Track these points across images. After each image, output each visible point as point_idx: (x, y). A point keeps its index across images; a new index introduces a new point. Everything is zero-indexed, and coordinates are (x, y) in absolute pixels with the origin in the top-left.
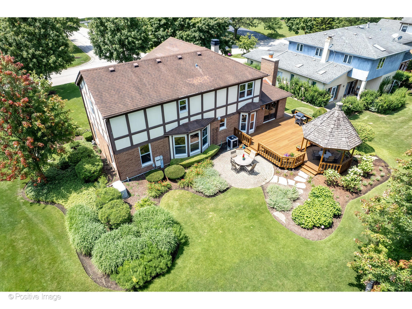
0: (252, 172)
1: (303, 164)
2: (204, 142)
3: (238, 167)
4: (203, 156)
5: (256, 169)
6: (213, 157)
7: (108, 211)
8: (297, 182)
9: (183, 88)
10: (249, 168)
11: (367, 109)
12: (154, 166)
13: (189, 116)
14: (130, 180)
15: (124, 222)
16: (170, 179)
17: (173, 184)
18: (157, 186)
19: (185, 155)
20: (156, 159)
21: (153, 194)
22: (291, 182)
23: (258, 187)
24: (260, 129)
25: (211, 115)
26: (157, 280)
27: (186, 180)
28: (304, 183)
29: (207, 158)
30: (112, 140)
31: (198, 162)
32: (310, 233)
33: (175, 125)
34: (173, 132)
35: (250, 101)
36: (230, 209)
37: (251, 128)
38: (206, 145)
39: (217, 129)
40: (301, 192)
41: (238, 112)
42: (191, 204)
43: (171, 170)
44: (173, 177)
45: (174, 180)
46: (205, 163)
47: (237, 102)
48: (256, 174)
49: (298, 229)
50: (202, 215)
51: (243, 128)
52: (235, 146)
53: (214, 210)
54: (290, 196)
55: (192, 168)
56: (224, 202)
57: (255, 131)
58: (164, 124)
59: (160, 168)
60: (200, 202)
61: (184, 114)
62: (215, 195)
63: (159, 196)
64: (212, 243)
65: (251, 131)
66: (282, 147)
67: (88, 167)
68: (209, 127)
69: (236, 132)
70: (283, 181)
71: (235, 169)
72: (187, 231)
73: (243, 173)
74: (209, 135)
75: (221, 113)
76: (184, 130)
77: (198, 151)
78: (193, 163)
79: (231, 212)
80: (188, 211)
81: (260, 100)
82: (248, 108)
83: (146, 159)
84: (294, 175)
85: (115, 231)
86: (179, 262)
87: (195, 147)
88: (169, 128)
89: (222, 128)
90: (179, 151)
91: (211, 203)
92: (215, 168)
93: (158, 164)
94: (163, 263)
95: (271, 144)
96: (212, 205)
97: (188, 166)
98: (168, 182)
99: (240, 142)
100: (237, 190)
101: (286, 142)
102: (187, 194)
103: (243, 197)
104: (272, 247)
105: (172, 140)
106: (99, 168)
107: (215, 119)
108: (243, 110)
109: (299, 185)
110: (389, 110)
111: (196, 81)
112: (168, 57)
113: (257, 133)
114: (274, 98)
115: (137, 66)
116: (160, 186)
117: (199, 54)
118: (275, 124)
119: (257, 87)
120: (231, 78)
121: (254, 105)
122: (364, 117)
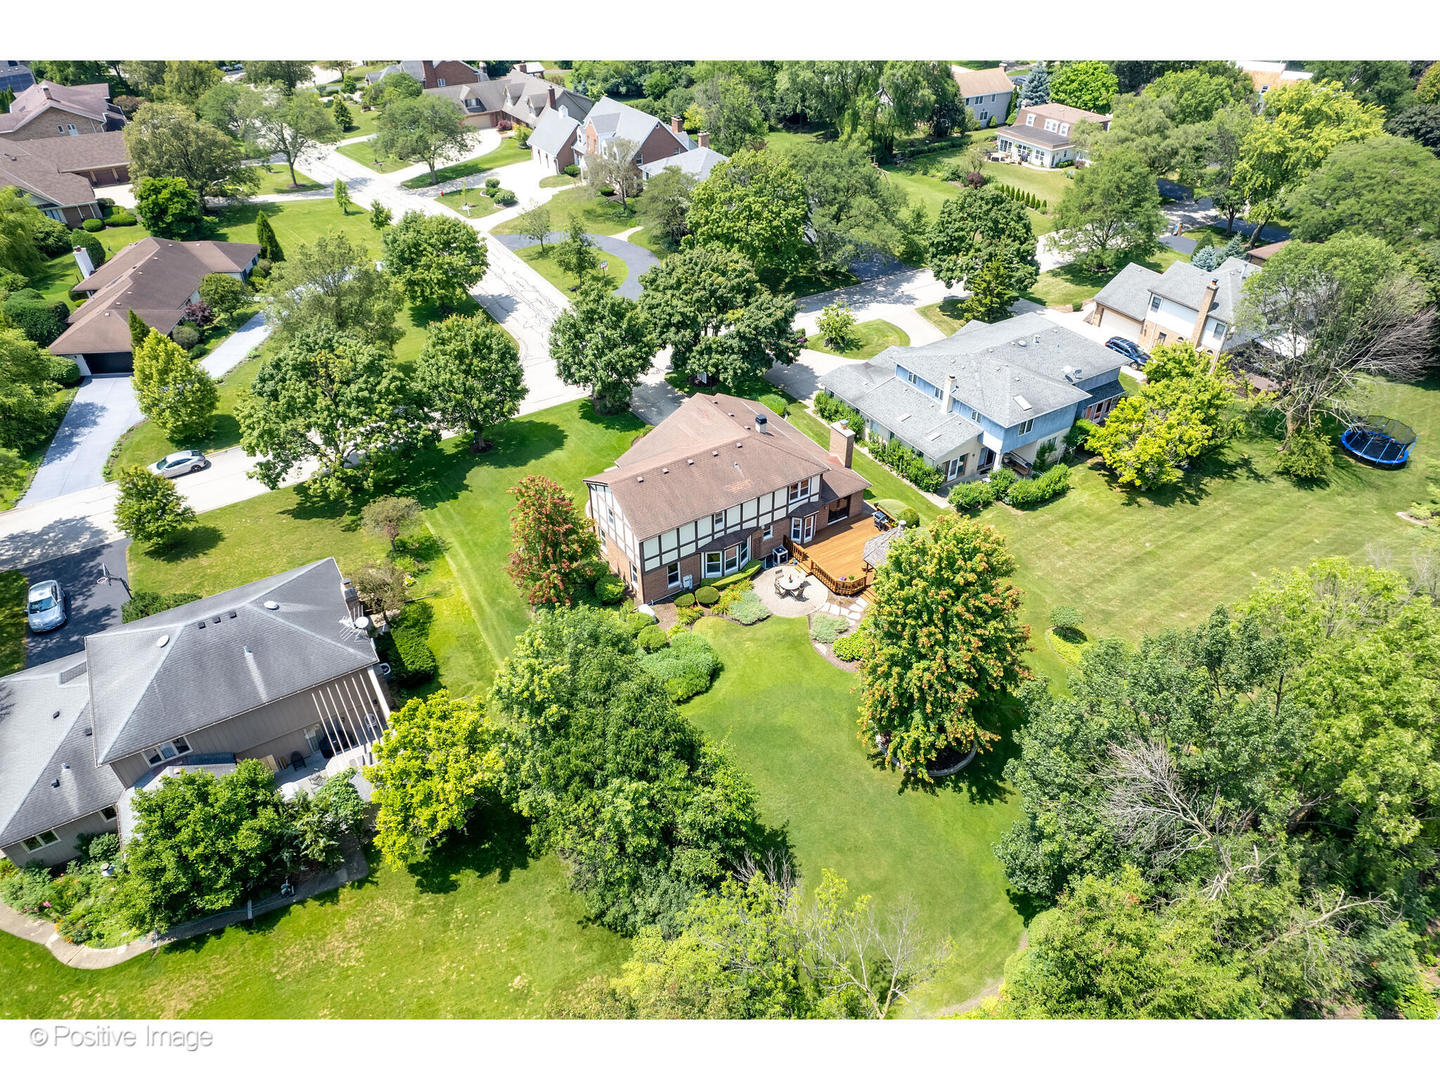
0: (800, 598)
1: (864, 589)
2: (744, 556)
3: (783, 591)
4: (741, 576)
5: (805, 594)
6: (753, 577)
7: (648, 636)
8: (851, 612)
9: (720, 500)
10: (796, 593)
11: (999, 499)
12: (682, 587)
13: (726, 528)
14: (656, 604)
15: (663, 646)
16: (701, 604)
17: (705, 610)
18: (688, 611)
19: (719, 574)
20: (685, 579)
21: (685, 620)
22: (845, 611)
23: (804, 616)
24: (821, 535)
25: (753, 524)
26: (696, 698)
27: (720, 606)
28: (860, 612)
29: (745, 578)
30: (643, 560)
31: (735, 583)
32: (849, 665)
33: (709, 539)
34: (705, 548)
35: (806, 501)
36: (768, 639)
37: (808, 535)
38: (746, 560)
39: (761, 538)
40: (852, 623)
41: (789, 517)
42: (727, 633)
43: (702, 592)
44: (706, 601)
45: (706, 605)
46: (743, 584)
47: (787, 506)
48: (805, 600)
49: (837, 661)
50: (738, 644)
51: (796, 534)
52: (783, 560)
53: (752, 640)
54: (836, 627)
55: (727, 591)
56: (763, 631)
57: (813, 539)
58: (696, 540)
59: (687, 591)
60: (737, 631)
61: (719, 526)
62: (754, 623)
63: (691, 623)
64: (748, 670)
65: (808, 539)
66: (841, 566)
67: (610, 587)
68: (749, 540)
69: (788, 544)
70: (835, 609)
71: (780, 593)
72: (723, 659)
73: (789, 598)
74: (749, 547)
75: (765, 520)
76: (718, 545)
77: (736, 568)
78: (728, 585)
79: (768, 642)
80: (724, 639)
81: (821, 498)
82: (801, 512)
83: (673, 579)
84: (850, 602)
85: (655, 655)
86: (716, 684)
87: (731, 564)
88: (701, 544)
89: (766, 538)
90: (711, 569)
91: (749, 632)
92: (755, 591)
93: (687, 584)
94: (703, 682)
95: (827, 561)
96: (749, 635)
97: (722, 588)
98: (699, 607)
99: (791, 555)
100: (779, 618)
101: (849, 559)
102: (721, 622)
103: (785, 627)
104: (806, 676)
105: (704, 557)
107: (758, 528)
108: (794, 514)
109: (852, 615)
110: (1028, 504)
111: (735, 488)
112: (701, 454)
113: (816, 541)
114: (841, 492)
115: (667, 472)
116: (691, 612)
117: (739, 446)
118: (844, 527)
119: (815, 487)
120: (778, 480)
121: (811, 507)
122: (987, 515)
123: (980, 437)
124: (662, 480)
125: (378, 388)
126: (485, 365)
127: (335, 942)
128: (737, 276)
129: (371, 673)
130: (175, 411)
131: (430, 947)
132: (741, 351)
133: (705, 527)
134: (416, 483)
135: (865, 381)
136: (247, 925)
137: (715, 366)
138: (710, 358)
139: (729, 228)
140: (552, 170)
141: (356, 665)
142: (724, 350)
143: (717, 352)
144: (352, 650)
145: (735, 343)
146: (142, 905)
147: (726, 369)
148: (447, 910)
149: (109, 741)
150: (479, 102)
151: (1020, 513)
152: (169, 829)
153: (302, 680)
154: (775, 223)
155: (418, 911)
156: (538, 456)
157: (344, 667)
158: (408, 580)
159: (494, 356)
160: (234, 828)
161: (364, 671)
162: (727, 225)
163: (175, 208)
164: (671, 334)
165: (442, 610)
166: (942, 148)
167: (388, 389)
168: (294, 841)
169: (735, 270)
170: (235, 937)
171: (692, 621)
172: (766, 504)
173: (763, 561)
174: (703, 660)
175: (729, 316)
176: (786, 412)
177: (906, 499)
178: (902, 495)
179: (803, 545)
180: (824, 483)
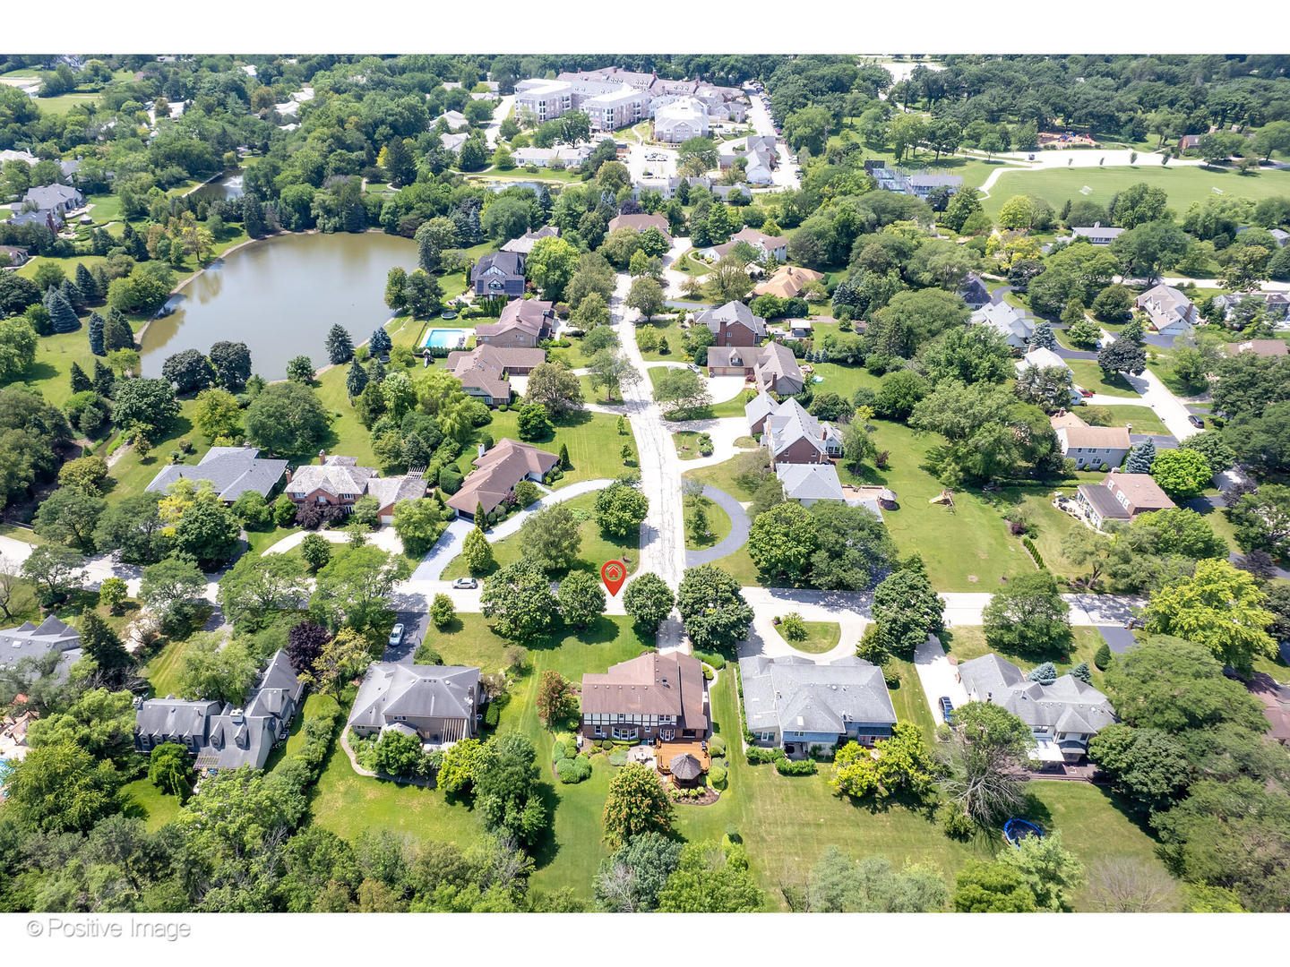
2: (633, 735)
3: (637, 758)
4: (626, 743)
5: (646, 763)
6: (631, 746)
7: (568, 751)
9: (623, 710)
10: (642, 761)
11: (773, 762)
12: (602, 734)
13: (625, 721)
14: (588, 737)
15: (571, 758)
17: (603, 751)
19: (619, 738)
21: (592, 751)
24: (676, 740)
25: (639, 723)
26: (570, 784)
27: (609, 751)
29: (627, 745)
30: (583, 720)
31: (622, 745)
33: (617, 722)
34: (614, 725)
35: (669, 723)
37: (668, 738)
38: (632, 737)
39: (642, 730)
41: (657, 727)
42: (602, 764)
43: (606, 742)
44: (606, 747)
45: (605, 749)
46: (624, 747)
47: (657, 722)
50: (603, 771)
51: (662, 735)
52: (650, 744)
55: (616, 746)
57: (671, 740)
58: (610, 721)
59: (602, 739)
60: (607, 765)
61: (622, 719)
62: (616, 766)
64: (598, 782)
65: (665, 740)
67: (571, 724)
68: (636, 729)
69: (654, 738)
72: (592, 774)
74: (635, 732)
75: (645, 724)
76: (621, 726)
77: (628, 739)
78: (619, 744)
80: (599, 766)
81: (677, 724)
82: (665, 727)
83: (598, 731)
86: (582, 782)
87: (626, 736)
88: (612, 723)
89: (644, 732)
90: (616, 735)
92: (628, 751)
93: (604, 736)
95: (669, 753)
97: (616, 744)
98: (602, 748)
99: (654, 743)
102: (607, 758)
105: (613, 728)
106: (576, 726)
107: (641, 726)
108: (662, 727)
110: (784, 773)
111: (633, 707)
112: (627, 686)
113: (670, 742)
114: (689, 727)
115: (608, 688)
116: (596, 749)
117: (646, 688)
118: (689, 741)
119: (674, 719)
120: (653, 710)
121: (669, 727)
122: (761, 767)
124: (605, 691)
126: (583, 599)
127: (415, 802)
129: (465, 721)
130: (473, 560)
131: (437, 819)
132: (707, 630)
133: (614, 717)
136: (397, 783)
137: (695, 631)
138: (694, 627)
140: (748, 433)
141: (462, 716)
142: (701, 626)
143: (697, 626)
144: (463, 710)
146: (374, 762)
147: (699, 635)
148: (448, 811)
149: (387, 707)
150: (740, 360)
151: (778, 773)
152: (387, 745)
153: (444, 714)
155: (441, 806)
156: (598, 642)
157: (456, 715)
158: (510, 682)
160: (402, 753)
163: (533, 422)
164: (682, 607)
165: (514, 702)
166: (1031, 485)
168: (417, 765)
170: (392, 784)
171: (594, 753)
172: (646, 718)
173: (641, 740)
174: (580, 771)
175: (708, 611)
176: (724, 666)
177: (733, 741)
178: (733, 738)
179: (663, 742)
180: (681, 719)
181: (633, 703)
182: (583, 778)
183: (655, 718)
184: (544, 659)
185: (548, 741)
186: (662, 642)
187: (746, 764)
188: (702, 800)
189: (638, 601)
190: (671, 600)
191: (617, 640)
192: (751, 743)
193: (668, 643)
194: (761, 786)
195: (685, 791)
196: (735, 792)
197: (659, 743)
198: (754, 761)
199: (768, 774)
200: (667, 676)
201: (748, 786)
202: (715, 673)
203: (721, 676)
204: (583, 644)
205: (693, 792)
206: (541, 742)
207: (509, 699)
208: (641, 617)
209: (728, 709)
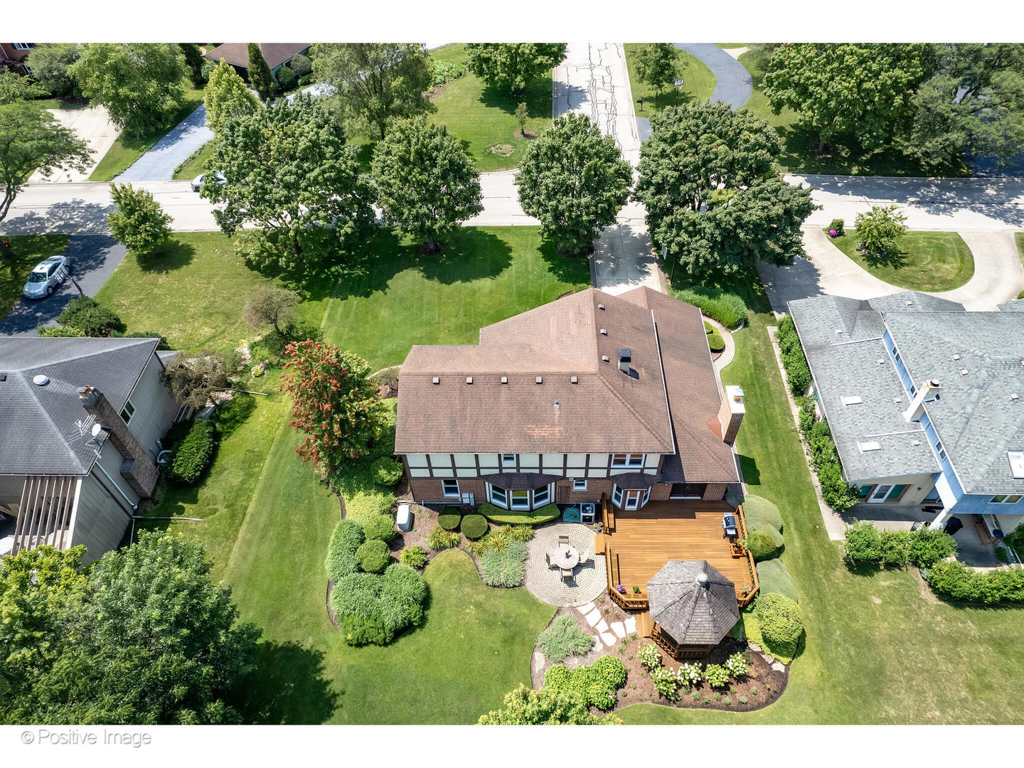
0: (569, 581)
1: (646, 610)
2: (540, 498)
4: (525, 519)
5: (579, 577)
6: (539, 526)
8: (610, 631)
9: (513, 440)
11: (916, 565)
12: (460, 500)
13: (519, 468)
14: (425, 505)
15: (373, 572)
16: (463, 532)
17: (464, 541)
18: (443, 535)
19: (505, 505)
20: (465, 496)
21: (433, 544)
22: (602, 626)
23: (555, 605)
24: (651, 509)
25: (556, 473)
26: (371, 646)
27: (478, 546)
28: (618, 638)
29: (527, 525)
30: (408, 467)
31: (513, 525)
33: (495, 471)
34: (490, 478)
35: (639, 471)
36: (495, 614)
37: (631, 504)
38: (544, 502)
39: (568, 488)
40: (599, 648)
41: (609, 480)
44: (467, 533)
45: (466, 537)
46: (519, 531)
47: (608, 468)
48: (572, 585)
51: (618, 498)
52: (587, 520)
53: (478, 605)
54: (577, 643)
55: (499, 530)
56: (497, 601)
57: (639, 509)
58: (478, 468)
59: (462, 509)
60: (473, 585)
61: (509, 464)
62: (496, 587)
63: (438, 550)
65: (631, 508)
66: (646, 564)
68: (550, 486)
69: (604, 504)
70: (594, 617)
72: (432, 614)
73: (557, 573)
74: (551, 491)
76: (505, 481)
78: (504, 524)
79: (492, 619)
80: (453, 588)
81: (659, 473)
82: (625, 482)
83: (451, 490)
84: (618, 618)
85: (361, 577)
86: (402, 641)
87: (520, 502)
88: (484, 472)
89: (577, 489)
90: (496, 497)
91: (482, 594)
92: (529, 544)
93: (467, 501)
95: (636, 548)
96: (481, 597)
97: (497, 524)
98: (458, 536)
99: (595, 521)
100: (527, 594)
101: (662, 558)
102: (468, 565)
103: (524, 609)
105: (488, 485)
106: (394, 478)
107: (562, 478)
108: (618, 478)
109: (606, 637)
111: (539, 431)
112: (522, 375)
113: (640, 514)
114: (691, 477)
115: (470, 383)
116: (445, 538)
117: (574, 381)
118: (686, 511)
119: (653, 461)
120: (597, 441)
121: (640, 480)
122: (883, 580)
123: (935, 476)
124: (461, 390)
125: (308, 175)
126: (424, 177)
128: (747, 149)
129: (79, 482)
132: (712, 239)
133: (490, 459)
134: (351, 268)
135: (842, 328)
137: (681, 245)
138: (678, 235)
139: (808, 78)
141: (68, 471)
142: (695, 231)
143: (687, 232)
144: (72, 454)
145: (708, 227)
147: (690, 252)
151: (933, 600)
154: (867, 85)
156: (467, 279)
157: (58, 468)
158: (258, 369)
159: (436, 171)
161: (74, 479)
162: (808, 74)
164: (648, 194)
167: (316, 178)
169: (746, 141)
171: (440, 548)
172: (577, 460)
173: (562, 511)
174: (392, 615)
175: (714, 195)
176: (746, 323)
177: (796, 504)
178: (794, 495)
179: (619, 513)
180: (670, 462)
181: (539, 422)
182: (404, 630)
183: (600, 460)
184: (346, 315)
185: (326, 513)
186: (604, 275)
187: (841, 572)
188: (740, 693)
189: (548, 180)
190: (624, 174)
191: (506, 275)
192: (847, 514)
193: (617, 276)
194: (894, 640)
195: (692, 671)
196: (830, 664)
197: (608, 517)
198: (862, 566)
199: (905, 599)
200: (632, 347)
201: (864, 642)
202: (728, 339)
203: (741, 344)
204: (435, 283)
205: (715, 674)
206: (309, 521)
207: (250, 407)
208: (557, 215)
209: (770, 419)
